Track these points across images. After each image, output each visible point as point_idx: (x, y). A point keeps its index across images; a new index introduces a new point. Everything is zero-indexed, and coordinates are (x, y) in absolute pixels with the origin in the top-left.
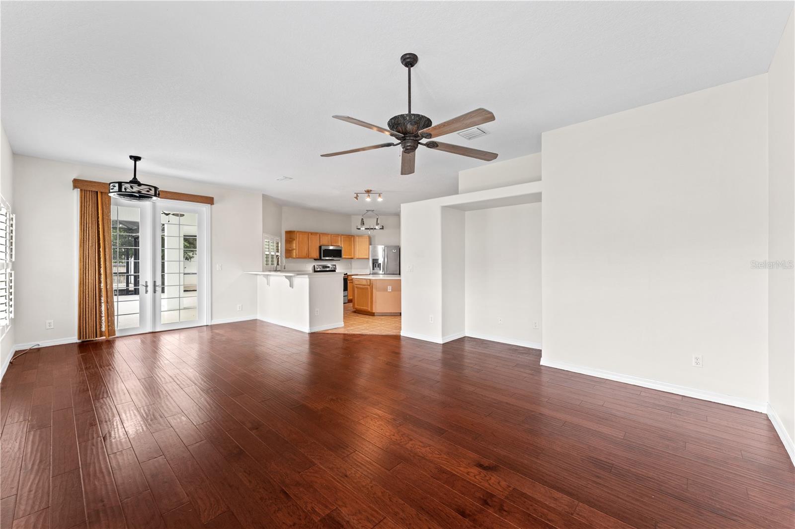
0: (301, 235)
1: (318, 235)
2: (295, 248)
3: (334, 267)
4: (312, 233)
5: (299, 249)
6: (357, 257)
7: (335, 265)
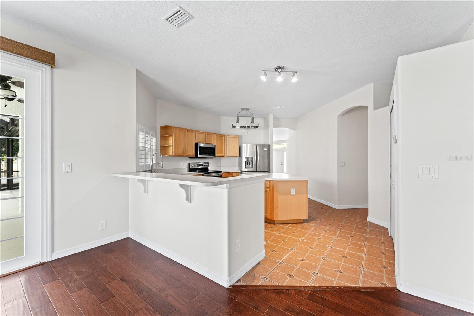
0: (178, 131)
1: (194, 133)
2: (171, 144)
3: (207, 164)
4: (188, 130)
5: (175, 145)
6: (227, 156)
7: (208, 163)
